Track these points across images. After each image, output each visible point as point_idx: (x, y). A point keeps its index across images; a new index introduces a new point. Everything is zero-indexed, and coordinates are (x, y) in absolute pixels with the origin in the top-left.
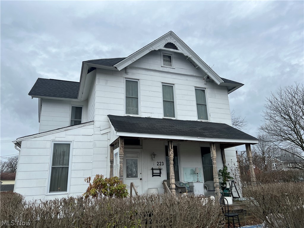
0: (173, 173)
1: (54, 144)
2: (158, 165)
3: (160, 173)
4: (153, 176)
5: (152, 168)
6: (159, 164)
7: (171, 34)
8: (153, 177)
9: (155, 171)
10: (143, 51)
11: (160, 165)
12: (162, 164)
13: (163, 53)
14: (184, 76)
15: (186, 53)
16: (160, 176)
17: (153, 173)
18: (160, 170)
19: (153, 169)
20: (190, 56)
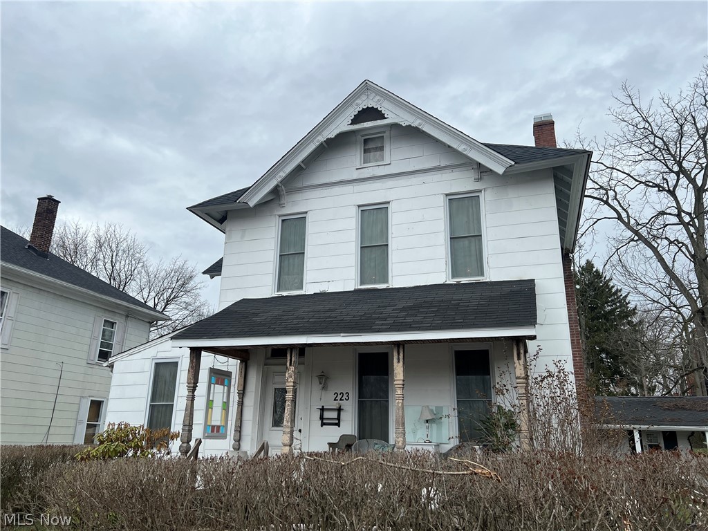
0: (288, 422)
1: (156, 364)
2: (335, 400)
3: (339, 418)
4: (323, 424)
5: (323, 406)
6: (339, 398)
7: (366, 87)
8: (322, 426)
9: (327, 415)
10: (301, 152)
11: (341, 400)
12: (345, 396)
13: (362, 136)
14: (416, 175)
15: (406, 119)
16: (338, 424)
17: (322, 418)
18: (339, 410)
19: (323, 409)
20: (416, 123)
